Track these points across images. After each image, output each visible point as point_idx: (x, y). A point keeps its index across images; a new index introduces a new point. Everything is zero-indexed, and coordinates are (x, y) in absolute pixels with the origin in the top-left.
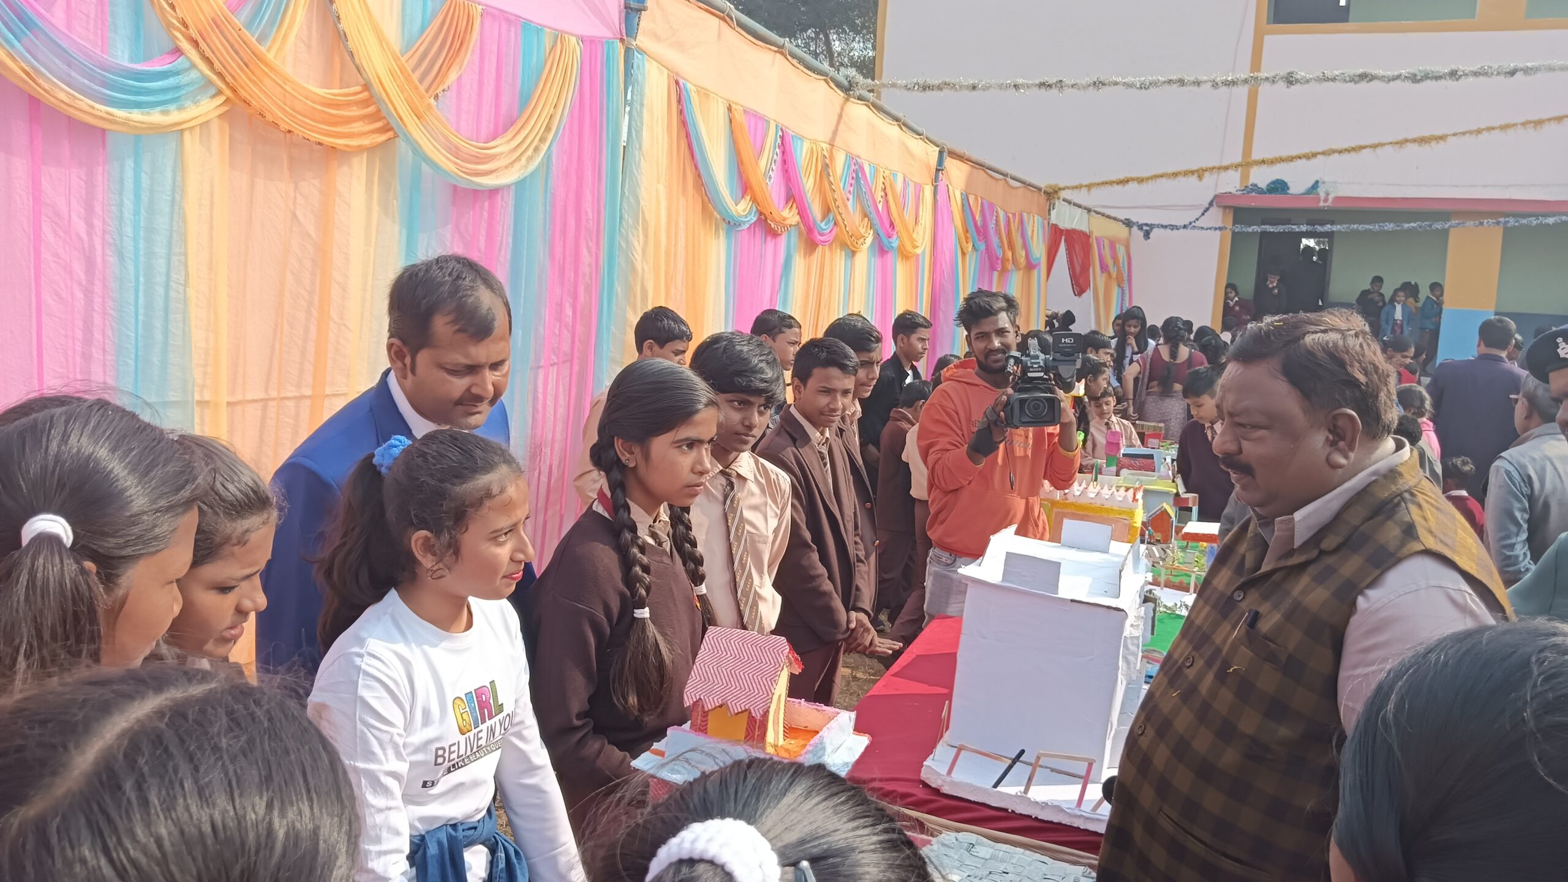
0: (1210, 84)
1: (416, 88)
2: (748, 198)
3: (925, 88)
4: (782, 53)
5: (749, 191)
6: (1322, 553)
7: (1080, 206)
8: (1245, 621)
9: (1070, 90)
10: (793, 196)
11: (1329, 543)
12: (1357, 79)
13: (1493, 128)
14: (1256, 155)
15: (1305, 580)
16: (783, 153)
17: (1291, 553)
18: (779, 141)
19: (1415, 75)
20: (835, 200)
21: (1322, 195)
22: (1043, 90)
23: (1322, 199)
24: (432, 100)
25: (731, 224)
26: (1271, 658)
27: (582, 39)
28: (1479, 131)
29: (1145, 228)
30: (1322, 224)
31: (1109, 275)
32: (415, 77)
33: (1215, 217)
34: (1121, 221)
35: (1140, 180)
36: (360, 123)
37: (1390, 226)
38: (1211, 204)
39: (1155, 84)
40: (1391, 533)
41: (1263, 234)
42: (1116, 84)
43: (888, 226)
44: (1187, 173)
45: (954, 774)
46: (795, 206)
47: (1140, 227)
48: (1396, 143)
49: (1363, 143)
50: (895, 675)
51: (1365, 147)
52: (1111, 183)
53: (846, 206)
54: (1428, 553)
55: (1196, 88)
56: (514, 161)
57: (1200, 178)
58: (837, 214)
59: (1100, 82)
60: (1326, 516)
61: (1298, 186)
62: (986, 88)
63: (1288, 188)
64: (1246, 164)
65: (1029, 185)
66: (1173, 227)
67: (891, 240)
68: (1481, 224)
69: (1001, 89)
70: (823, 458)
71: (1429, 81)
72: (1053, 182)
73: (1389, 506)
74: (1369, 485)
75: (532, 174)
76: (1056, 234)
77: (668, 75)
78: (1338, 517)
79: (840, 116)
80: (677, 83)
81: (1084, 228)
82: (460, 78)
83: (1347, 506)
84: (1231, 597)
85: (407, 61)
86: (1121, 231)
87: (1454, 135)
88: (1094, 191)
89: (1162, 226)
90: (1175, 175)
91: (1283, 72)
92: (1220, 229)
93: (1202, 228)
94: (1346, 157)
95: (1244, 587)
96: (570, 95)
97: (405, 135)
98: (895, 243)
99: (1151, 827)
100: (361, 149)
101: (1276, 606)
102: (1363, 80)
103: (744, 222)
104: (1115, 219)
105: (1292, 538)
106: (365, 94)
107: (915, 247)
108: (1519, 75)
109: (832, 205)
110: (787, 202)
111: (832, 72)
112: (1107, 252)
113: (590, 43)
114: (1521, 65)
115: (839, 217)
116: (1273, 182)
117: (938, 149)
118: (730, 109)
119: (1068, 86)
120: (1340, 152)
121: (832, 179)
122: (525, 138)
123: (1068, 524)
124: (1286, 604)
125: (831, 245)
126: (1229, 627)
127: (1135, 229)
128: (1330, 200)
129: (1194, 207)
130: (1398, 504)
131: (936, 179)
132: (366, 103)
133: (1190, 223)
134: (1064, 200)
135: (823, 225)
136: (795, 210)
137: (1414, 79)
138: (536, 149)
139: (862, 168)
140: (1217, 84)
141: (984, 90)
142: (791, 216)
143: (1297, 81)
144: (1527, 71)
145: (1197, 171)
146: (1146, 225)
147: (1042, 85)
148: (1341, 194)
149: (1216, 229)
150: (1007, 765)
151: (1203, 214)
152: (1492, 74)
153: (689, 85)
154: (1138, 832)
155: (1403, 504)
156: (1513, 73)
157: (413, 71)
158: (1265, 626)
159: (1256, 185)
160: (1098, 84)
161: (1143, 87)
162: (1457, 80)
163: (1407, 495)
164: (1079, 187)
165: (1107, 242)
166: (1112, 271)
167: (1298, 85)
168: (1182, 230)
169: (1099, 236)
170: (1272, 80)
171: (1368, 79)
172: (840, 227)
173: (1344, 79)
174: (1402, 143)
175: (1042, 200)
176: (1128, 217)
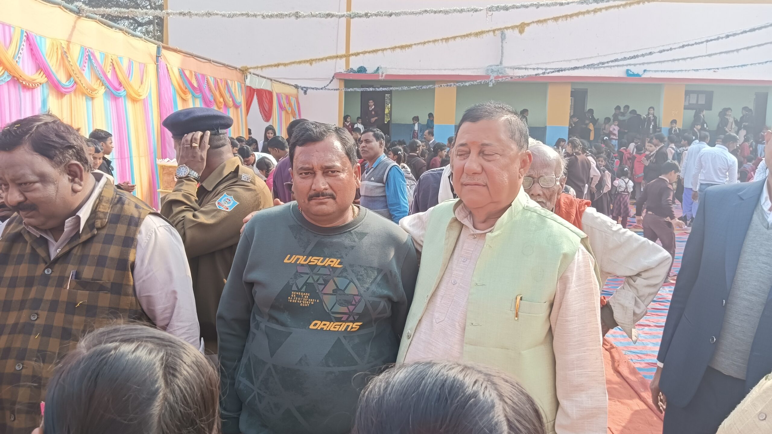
0: (261, 16)
2: (2, 68)
5: (1, 64)
7: (265, 78)
10: (40, 68)
14: (352, 51)
16: (29, 44)
18: (25, 39)
20: (74, 71)
21: (380, 74)
29: (304, 89)
31: (287, 112)
33: (336, 84)
34: (292, 85)
35: (285, 65)
37: (405, 88)
38: (333, 78)
39: (234, 15)
41: (362, 92)
43: (116, 84)
44: (305, 62)
46: (42, 73)
47: (302, 88)
51: (379, 50)
53: (82, 74)
57: (311, 64)
58: (77, 78)
61: (370, 70)
63: (366, 71)
64: (348, 56)
65: (227, 66)
66: (317, 89)
67: (119, 92)
68: (441, 86)
72: (244, 65)
76: (251, 92)
79: (74, 27)
81: (269, 88)
86: (293, 91)
88: (264, 69)
89: (313, 89)
90: (300, 62)
91: (294, 12)
92: (339, 90)
93: (329, 89)
98: (124, 93)
102: (328, 16)
103: (1, 81)
104: (288, 85)
107: (140, 96)
109: (72, 73)
110: (37, 71)
112: (284, 102)
114: (394, 12)
116: (360, 68)
117: (156, 46)
120: (369, 52)
121: (69, 59)
125: (74, 94)
127: (300, 89)
128: (384, 76)
129: (325, 79)
131: (157, 61)
133: (325, 87)
134: (254, 74)
135: (66, 83)
136: (43, 75)
139: (93, 54)
140: (264, 16)
142: (41, 78)
143: (300, 16)
145: (309, 60)
146: (305, 87)
148: (388, 73)
149: (337, 90)
151: (330, 83)
152: (382, 15)
159: (352, 69)
164: (257, 68)
165: (283, 96)
166: (287, 110)
167: (301, 18)
168: (321, 90)
169: (278, 92)
170: (289, 16)
171: (330, 16)
172: (79, 85)
173: (321, 16)
174: (394, 48)
175: (239, 75)
176: (296, 84)
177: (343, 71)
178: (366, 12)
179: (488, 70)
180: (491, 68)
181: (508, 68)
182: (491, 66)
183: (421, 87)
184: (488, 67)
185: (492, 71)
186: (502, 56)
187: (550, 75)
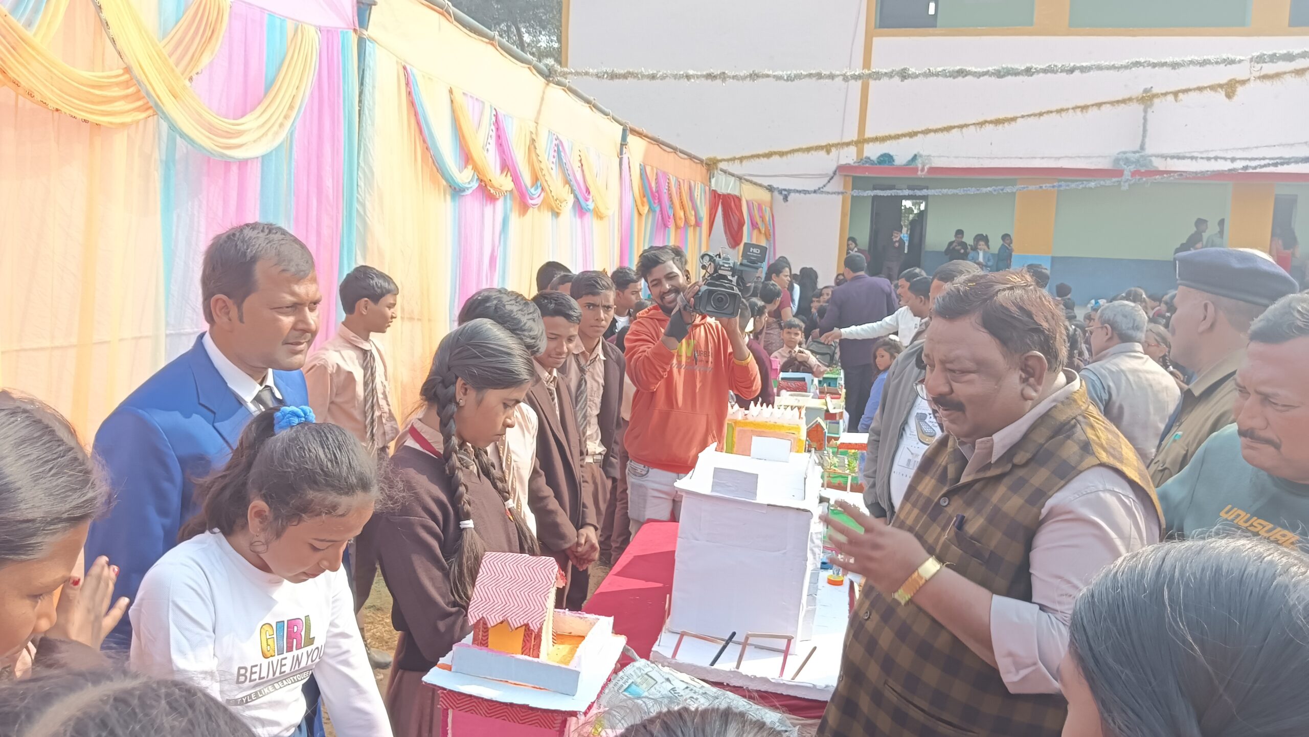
0: (841, 78)
1: (173, 70)
2: (470, 167)
3: (613, 76)
4: (492, 44)
5: (470, 161)
6: (1015, 466)
7: (733, 175)
8: (954, 524)
9: (731, 80)
10: (507, 166)
11: (1020, 458)
12: (955, 74)
13: (1051, 112)
14: (869, 134)
15: (1002, 489)
16: (497, 129)
17: (988, 466)
18: (494, 119)
19: (999, 71)
20: (542, 169)
21: (920, 166)
22: (709, 81)
23: (920, 169)
24: (187, 82)
25: (456, 191)
26: (977, 554)
27: (320, 29)
28: (1041, 114)
29: (784, 193)
30: (921, 189)
31: (758, 231)
32: (172, 61)
33: (837, 185)
34: (765, 187)
35: (782, 154)
36: (121, 103)
37: (972, 191)
38: (835, 173)
39: (799, 77)
40: (1071, 450)
41: (875, 198)
42: (768, 76)
43: (584, 191)
44: (818, 148)
45: (677, 657)
46: (509, 174)
47: (780, 192)
48: (978, 124)
49: (952, 124)
50: (618, 574)
51: (954, 127)
52: (758, 156)
53: (550, 175)
54: (1102, 465)
55: (830, 81)
56: (263, 136)
57: (828, 152)
58: (544, 181)
59: (755, 74)
60: (1017, 436)
61: (901, 159)
62: (663, 78)
63: (893, 161)
64: (861, 142)
65: (692, 156)
66: (806, 192)
67: (588, 203)
68: (1041, 187)
69: (675, 79)
70: (551, 394)
71: (1010, 77)
72: (712, 155)
73: (1067, 427)
74: (1050, 410)
75: (278, 149)
76: (715, 200)
77: (397, 62)
78: (1025, 437)
79: (543, 99)
80: (405, 68)
81: (737, 193)
82: (211, 64)
83: (1033, 428)
84: (938, 503)
85: (164, 47)
86: (765, 196)
87: (1023, 117)
88: (745, 162)
89: (799, 192)
90: (808, 150)
91: (898, 68)
92: (842, 193)
93: (828, 193)
94: (940, 135)
95: (948, 495)
96: (310, 78)
97: (163, 113)
98: (591, 205)
99: (877, 698)
100: (123, 125)
101: (979, 512)
102: (960, 75)
103: (468, 189)
104: (760, 185)
105: (990, 453)
106: (126, 77)
107: (607, 209)
108: (1077, 73)
109: (540, 175)
110: (502, 172)
111: (534, 60)
112: (755, 212)
113: (328, 34)
114: (1078, 65)
115: (545, 184)
116: (882, 156)
117: (622, 127)
118: (451, 92)
119: (729, 77)
120: (936, 131)
121: (538, 151)
122: (271, 115)
123: (756, 441)
124: (988, 509)
125: (539, 208)
126: (939, 529)
127: (776, 193)
128: (926, 170)
129: (821, 176)
130: (1074, 426)
131: (621, 153)
132: (127, 84)
133: (819, 189)
134: (722, 170)
135: (532, 190)
136: (509, 178)
137: (999, 74)
138: (281, 125)
139: (561, 143)
140: (847, 77)
141: (661, 79)
142: (507, 183)
143: (909, 76)
144: (1083, 69)
145: (826, 146)
146: (785, 190)
147: (709, 76)
148: (934, 165)
149: (839, 193)
150: (720, 647)
151: (829, 182)
152: (1057, 71)
153: (415, 71)
154: (865, 703)
155: (1078, 425)
156: (1072, 71)
157: (170, 56)
158: (972, 528)
159: (869, 158)
160: (754, 76)
161: (789, 79)
162: (1031, 75)
163: (1080, 418)
164: (733, 159)
165: (756, 204)
166: (761, 228)
167: (910, 79)
168: (813, 195)
169: (748, 199)
170: (890, 75)
171: (964, 74)
172: (547, 192)
173: (945, 74)
174: (982, 124)
175: (704, 170)
176: (770, 184)
177: (851, 162)
178: (1029, 65)
179: (1117, 160)
180: (1125, 156)
181: (1157, 156)
182: (1125, 153)
183: (1002, 190)
184: (1118, 154)
185: (1127, 161)
186: (1144, 136)
187: (1258, 170)
